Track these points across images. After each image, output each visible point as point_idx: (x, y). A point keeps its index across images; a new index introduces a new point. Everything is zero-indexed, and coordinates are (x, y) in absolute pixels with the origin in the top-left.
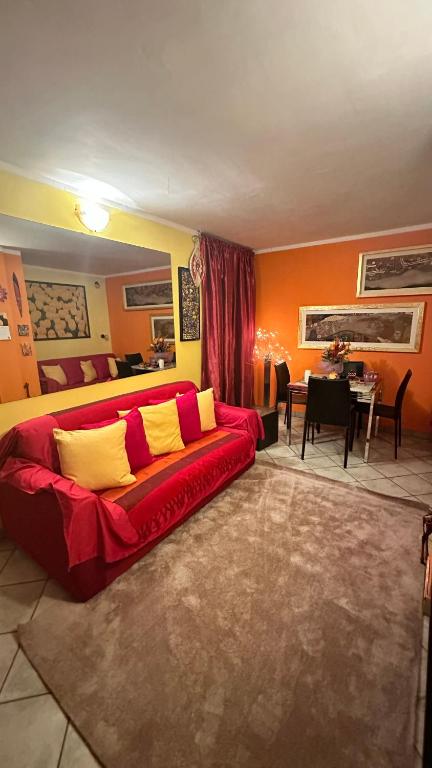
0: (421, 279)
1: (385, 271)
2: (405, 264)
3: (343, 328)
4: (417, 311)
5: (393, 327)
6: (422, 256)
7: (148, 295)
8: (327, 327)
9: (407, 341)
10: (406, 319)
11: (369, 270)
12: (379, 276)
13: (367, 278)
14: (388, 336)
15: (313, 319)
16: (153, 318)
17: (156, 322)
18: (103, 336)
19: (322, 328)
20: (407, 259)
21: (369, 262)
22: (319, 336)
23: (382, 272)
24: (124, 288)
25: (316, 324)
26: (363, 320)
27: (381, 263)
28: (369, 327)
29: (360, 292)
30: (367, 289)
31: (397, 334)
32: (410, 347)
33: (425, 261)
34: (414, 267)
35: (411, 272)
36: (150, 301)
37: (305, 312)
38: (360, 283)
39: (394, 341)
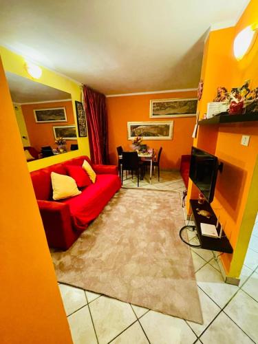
0: (172, 111)
1: (160, 107)
2: (166, 106)
3: (145, 131)
4: (171, 124)
5: (163, 130)
6: (172, 103)
7: (50, 115)
8: (139, 131)
9: (168, 135)
10: (167, 127)
11: (154, 107)
12: (157, 110)
13: (154, 110)
14: (162, 134)
15: (133, 127)
16: (54, 127)
17: (56, 129)
18: (24, 137)
19: (137, 131)
20: (167, 103)
21: (154, 104)
22: (136, 135)
24: (34, 111)
25: (134, 130)
27: (158, 104)
28: (155, 130)
29: (151, 116)
30: (153, 115)
31: (165, 133)
32: (169, 138)
33: (173, 105)
34: (170, 107)
35: (168, 109)
36: (52, 118)
37: (130, 124)
38: (151, 112)
39: (164, 136)
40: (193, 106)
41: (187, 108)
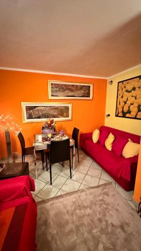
0: (71, 94)
2: (65, 88)
3: (44, 112)
4: (70, 105)
5: (63, 112)
8: (37, 113)
9: (68, 117)
10: (67, 108)
11: (52, 88)
12: (56, 91)
13: (52, 91)
14: (62, 115)
15: (29, 109)
19: (35, 113)
20: (65, 85)
21: (52, 84)
22: (34, 117)
23: (57, 89)
25: (31, 111)
26: (53, 109)
27: (56, 86)
28: (55, 112)
29: (50, 97)
30: (52, 96)
31: (65, 114)
33: (71, 88)
34: (68, 89)
35: (67, 91)
37: (24, 105)
38: (50, 93)
39: (64, 117)
40: (87, 91)
41: (82, 92)
